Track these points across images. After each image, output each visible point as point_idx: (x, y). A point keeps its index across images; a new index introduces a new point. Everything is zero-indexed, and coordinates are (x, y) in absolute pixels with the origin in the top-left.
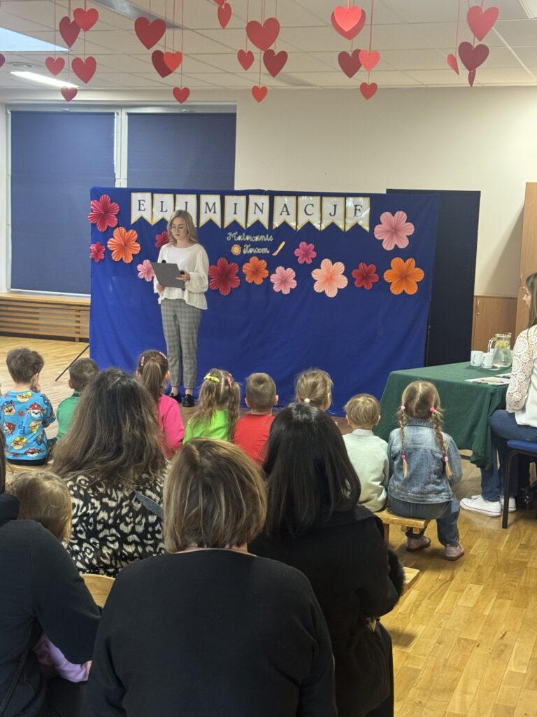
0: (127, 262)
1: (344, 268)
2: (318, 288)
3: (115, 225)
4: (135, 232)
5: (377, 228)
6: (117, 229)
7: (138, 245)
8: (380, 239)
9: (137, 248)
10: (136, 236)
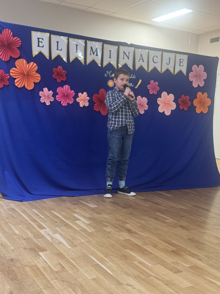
0: (29, 89)
1: (174, 97)
2: (160, 110)
3: (18, 57)
4: (35, 64)
5: (190, 74)
6: (19, 60)
7: (39, 75)
8: (191, 80)
9: (38, 78)
10: (37, 68)
